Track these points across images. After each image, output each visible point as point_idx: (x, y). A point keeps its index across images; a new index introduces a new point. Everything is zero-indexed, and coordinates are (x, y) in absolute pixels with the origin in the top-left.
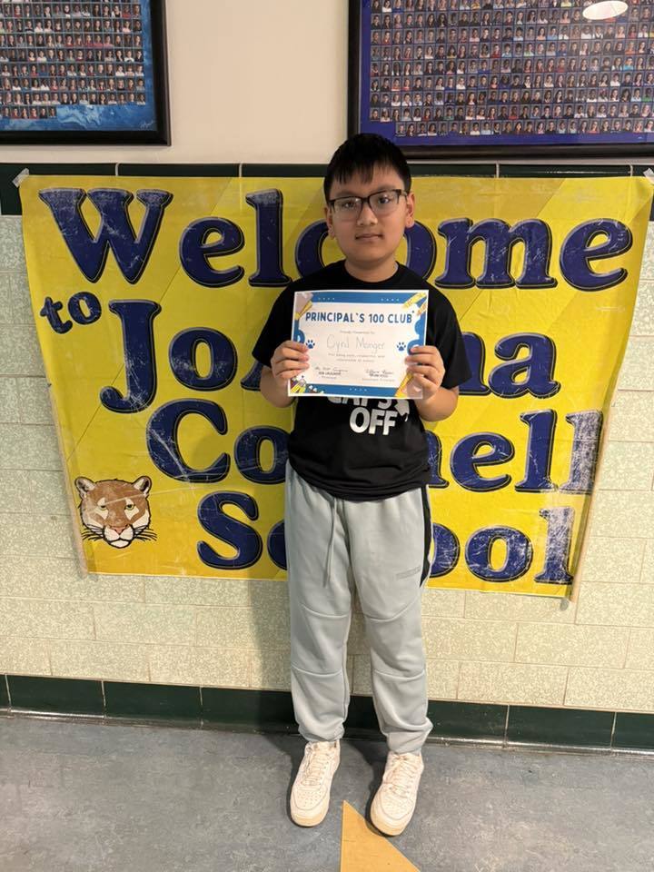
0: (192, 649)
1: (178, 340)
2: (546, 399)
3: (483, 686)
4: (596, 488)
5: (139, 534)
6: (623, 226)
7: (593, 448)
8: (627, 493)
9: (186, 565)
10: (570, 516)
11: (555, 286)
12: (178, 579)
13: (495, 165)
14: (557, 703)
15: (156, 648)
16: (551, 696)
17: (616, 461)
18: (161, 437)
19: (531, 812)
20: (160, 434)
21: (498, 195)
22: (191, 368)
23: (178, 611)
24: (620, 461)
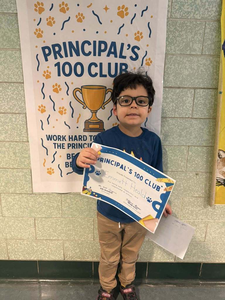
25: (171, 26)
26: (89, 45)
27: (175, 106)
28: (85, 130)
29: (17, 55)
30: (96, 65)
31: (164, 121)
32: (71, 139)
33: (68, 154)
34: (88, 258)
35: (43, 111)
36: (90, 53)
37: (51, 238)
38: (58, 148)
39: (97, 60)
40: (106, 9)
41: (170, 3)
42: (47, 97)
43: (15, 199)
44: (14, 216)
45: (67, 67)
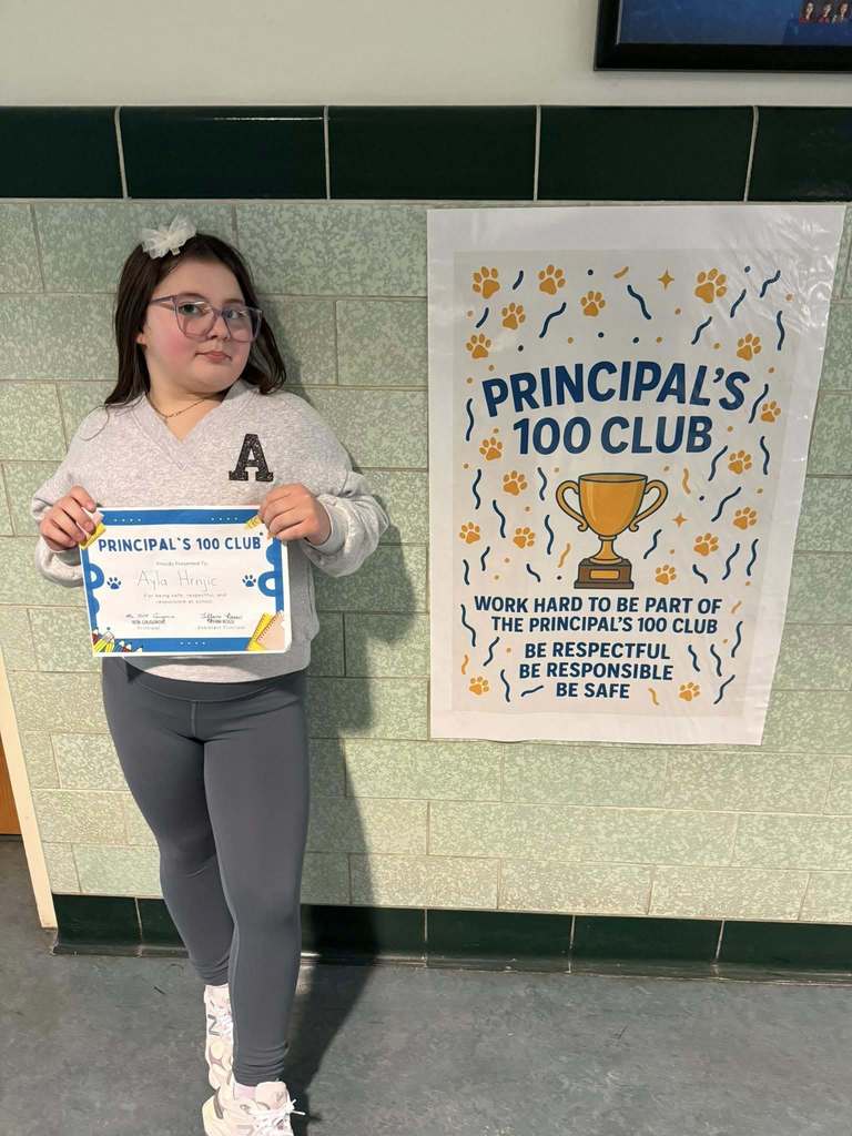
25: (840, 320)
26: (610, 373)
27: (833, 522)
28: (578, 584)
29: (418, 400)
30: (624, 423)
31: (801, 562)
32: (540, 608)
33: (528, 646)
34: (562, 905)
35: (473, 538)
36: (611, 393)
37: (469, 853)
38: (504, 629)
39: (629, 410)
40: (666, 279)
41: (844, 260)
42: (486, 505)
43: (382, 752)
44: (376, 795)
45: (547, 431)
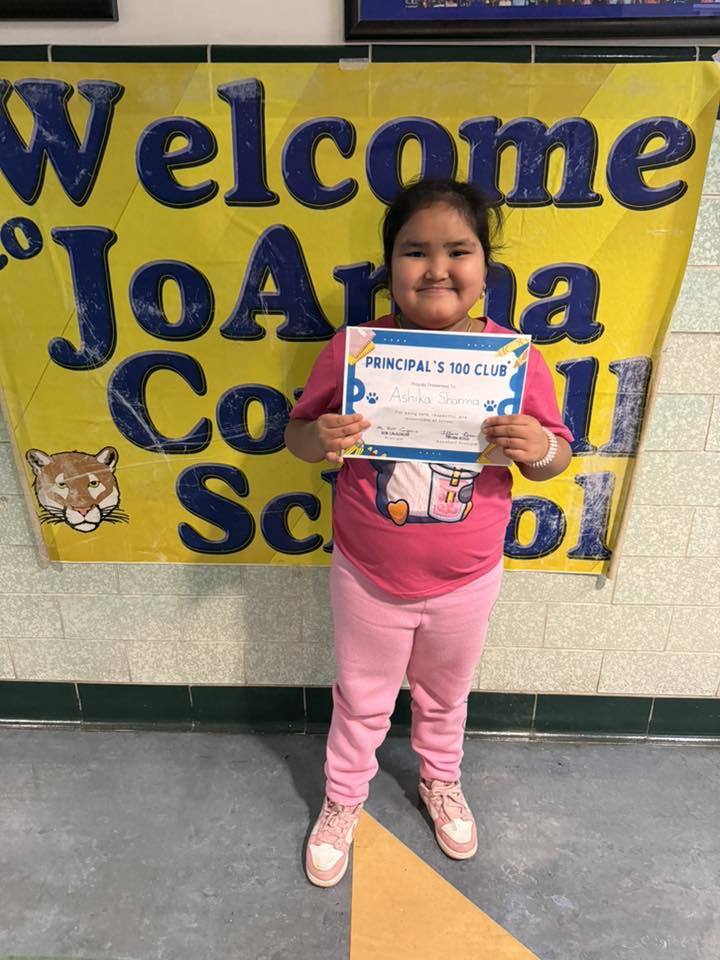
0: (179, 644)
1: (139, 276)
2: (588, 345)
3: (508, 675)
4: (642, 449)
5: (107, 516)
6: (683, 126)
7: (639, 402)
8: (676, 455)
9: (168, 551)
10: (609, 482)
11: (600, 203)
12: (157, 567)
13: (530, 46)
14: (590, 691)
15: (136, 645)
16: (583, 683)
17: (665, 417)
18: (127, 399)
19: (562, 807)
20: (124, 395)
21: (534, 86)
22: (158, 313)
23: (159, 603)
24: (669, 418)
